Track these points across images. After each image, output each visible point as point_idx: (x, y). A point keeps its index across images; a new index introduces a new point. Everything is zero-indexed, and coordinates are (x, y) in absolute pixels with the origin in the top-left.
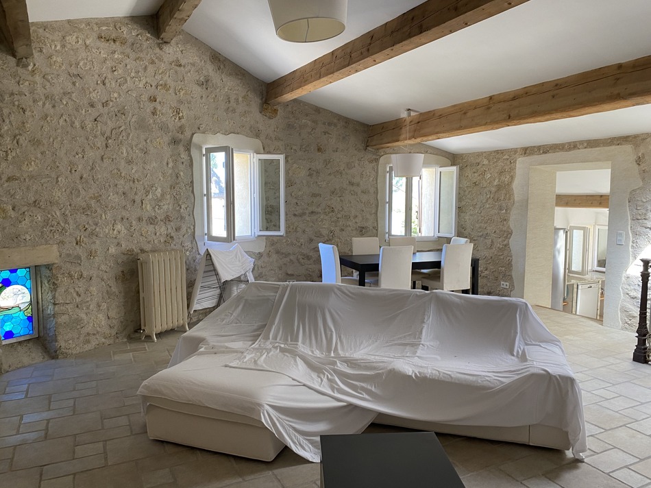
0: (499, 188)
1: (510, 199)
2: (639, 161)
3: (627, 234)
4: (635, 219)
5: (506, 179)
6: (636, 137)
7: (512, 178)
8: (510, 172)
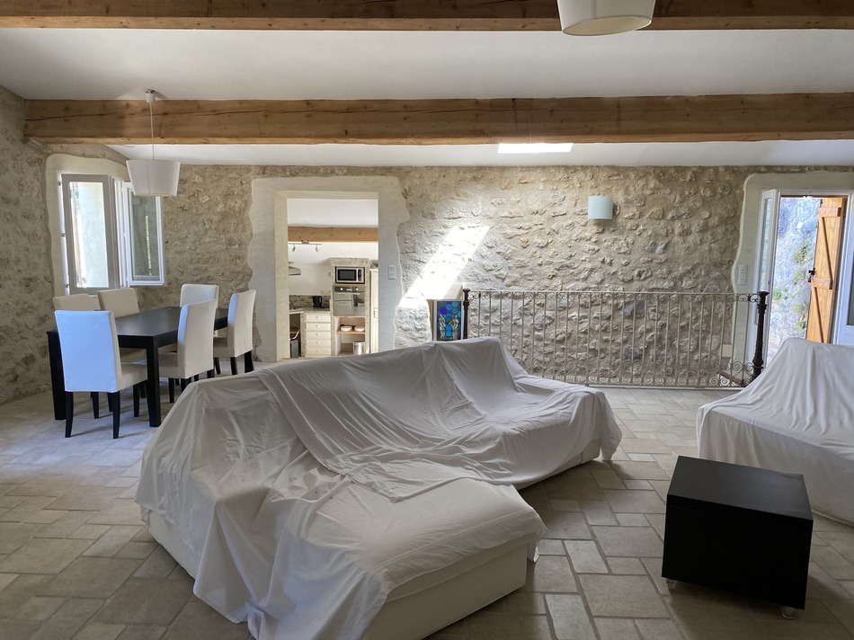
0: (225, 216)
1: (244, 230)
2: (406, 194)
3: (398, 268)
4: (404, 252)
5: (237, 204)
6: (399, 168)
7: (247, 204)
8: (242, 196)
